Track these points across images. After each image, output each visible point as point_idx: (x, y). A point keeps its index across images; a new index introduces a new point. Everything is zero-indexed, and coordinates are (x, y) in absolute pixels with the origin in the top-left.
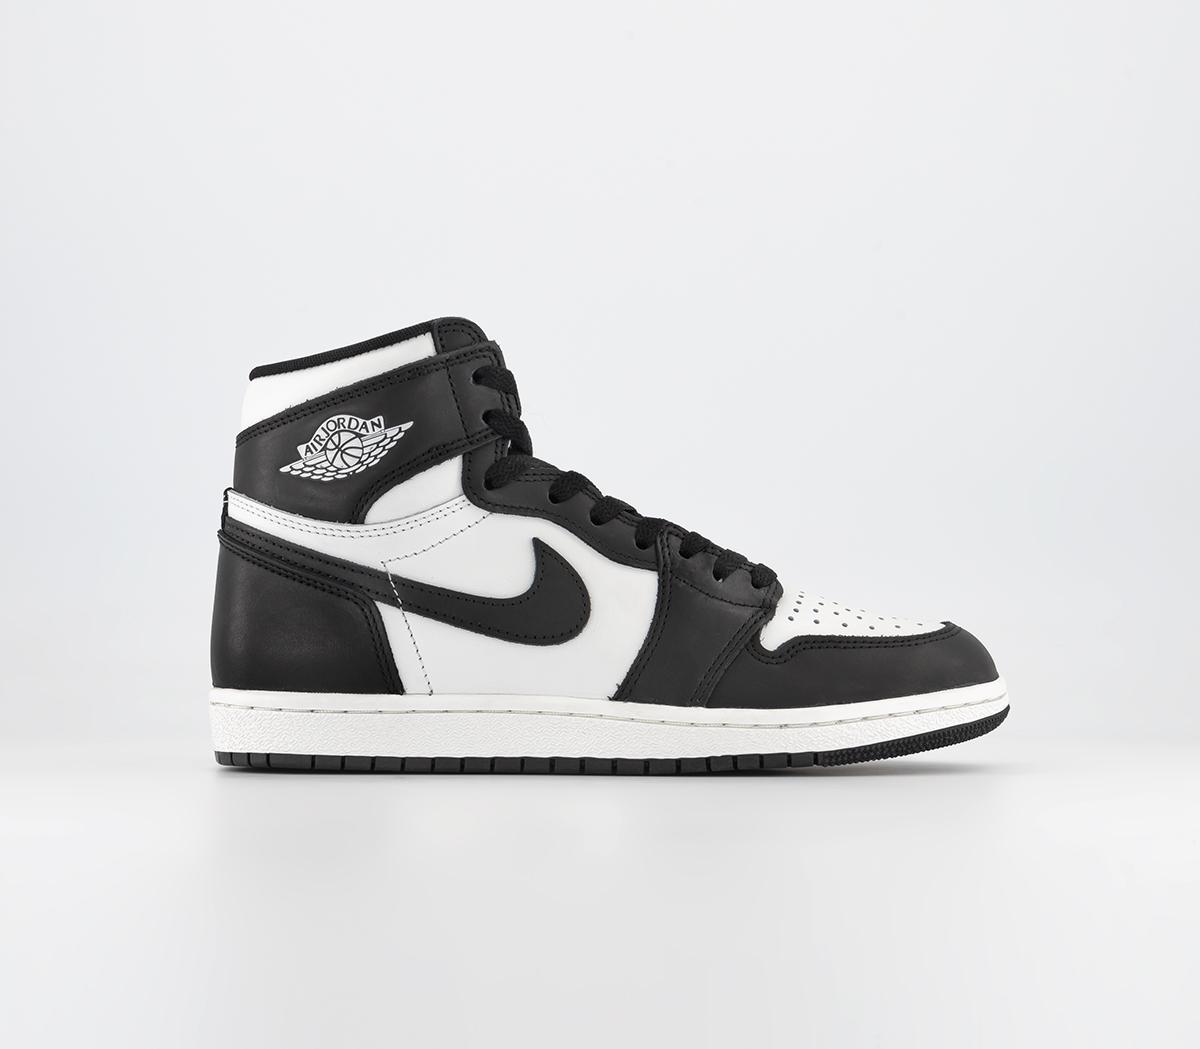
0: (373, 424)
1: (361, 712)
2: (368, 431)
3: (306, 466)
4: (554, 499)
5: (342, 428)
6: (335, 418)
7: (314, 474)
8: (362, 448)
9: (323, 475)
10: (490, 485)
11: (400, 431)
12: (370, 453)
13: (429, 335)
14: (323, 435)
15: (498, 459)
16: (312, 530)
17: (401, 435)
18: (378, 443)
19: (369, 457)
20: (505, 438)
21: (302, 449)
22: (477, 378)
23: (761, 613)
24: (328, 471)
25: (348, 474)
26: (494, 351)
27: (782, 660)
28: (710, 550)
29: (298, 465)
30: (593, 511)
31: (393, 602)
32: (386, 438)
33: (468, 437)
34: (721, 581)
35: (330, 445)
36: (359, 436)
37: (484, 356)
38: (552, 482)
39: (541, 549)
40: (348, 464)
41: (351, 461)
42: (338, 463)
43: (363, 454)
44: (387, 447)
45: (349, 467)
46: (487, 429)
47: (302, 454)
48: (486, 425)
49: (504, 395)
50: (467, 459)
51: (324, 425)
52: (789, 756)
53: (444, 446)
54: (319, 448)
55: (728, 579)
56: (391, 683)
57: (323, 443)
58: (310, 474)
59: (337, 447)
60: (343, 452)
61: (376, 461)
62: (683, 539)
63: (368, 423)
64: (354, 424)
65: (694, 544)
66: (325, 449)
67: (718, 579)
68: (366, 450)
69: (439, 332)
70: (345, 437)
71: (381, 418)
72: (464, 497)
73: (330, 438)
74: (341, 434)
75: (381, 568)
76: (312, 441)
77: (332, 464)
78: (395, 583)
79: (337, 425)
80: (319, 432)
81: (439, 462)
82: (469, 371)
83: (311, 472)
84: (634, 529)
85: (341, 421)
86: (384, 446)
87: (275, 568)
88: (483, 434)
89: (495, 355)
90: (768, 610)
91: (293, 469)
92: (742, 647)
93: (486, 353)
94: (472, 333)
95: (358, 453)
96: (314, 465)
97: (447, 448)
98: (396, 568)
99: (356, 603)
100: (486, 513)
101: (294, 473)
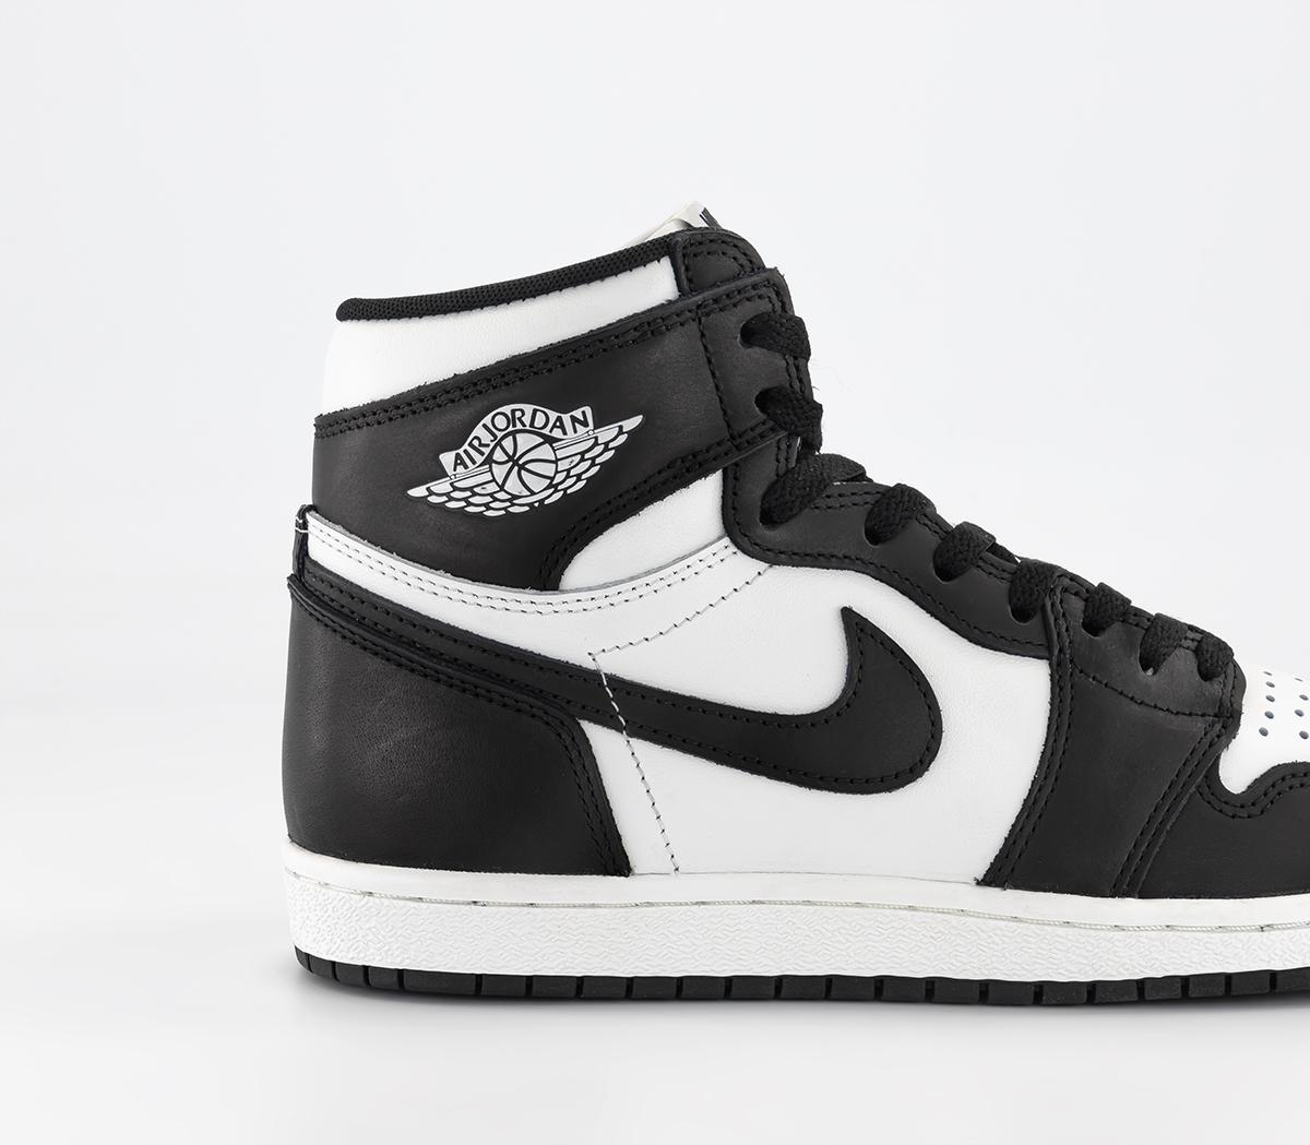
0: (574, 419)
1: (558, 906)
2: (565, 433)
3: (456, 489)
4: (874, 536)
5: (519, 426)
6: (507, 409)
7: (470, 504)
8: (556, 462)
9: (487, 505)
10: (769, 519)
11: (621, 432)
12: (568, 471)
13: (666, 262)
14: (486, 438)
15: (781, 472)
16: (469, 598)
17: (623, 438)
18: (582, 454)
19: (568, 477)
20: (792, 435)
21: (447, 459)
22: (749, 335)
23: (1218, 727)
24: (496, 500)
25: (531, 505)
26: (776, 287)
27: (1256, 810)
28: (1132, 619)
29: (441, 486)
30: (937, 554)
31: (609, 721)
32: (596, 444)
33: (733, 437)
34: (1150, 672)
35: (499, 455)
36: (550, 440)
37: (760, 297)
38: (869, 507)
39: (854, 624)
40: (532, 489)
41: (537, 484)
42: (513, 485)
43: (557, 472)
44: (598, 461)
45: (533, 493)
46: (764, 423)
47: (449, 469)
48: (763, 416)
49: (791, 360)
50: (731, 475)
51: (487, 420)
52: (1273, 975)
53: (694, 456)
54: (479, 459)
55: (1163, 669)
56: (610, 858)
57: (486, 451)
58: (463, 504)
59: (511, 458)
60: (522, 467)
61: (581, 484)
62: (1086, 600)
63: (566, 418)
64: (540, 420)
65: (1104, 607)
66: (489, 461)
67: (1145, 669)
68: (563, 465)
69: (684, 256)
70: (525, 441)
71: (588, 410)
72: (726, 541)
73: (499, 444)
74: (518, 436)
75: (588, 664)
76: (466, 446)
77: (502, 488)
78: (613, 690)
79: (511, 420)
80: (479, 431)
81: (685, 484)
82: (733, 320)
83: (466, 499)
84: (1005, 585)
85: (518, 414)
86: (593, 459)
87: (403, 661)
88: (758, 431)
89: (778, 294)
90: (1227, 719)
91: (431, 493)
92: (1193, 789)
93: (763, 291)
94: (739, 256)
95: (549, 470)
96: (470, 489)
97: (700, 458)
98: (614, 664)
99: (547, 724)
100: (762, 566)
101: (433, 499)
